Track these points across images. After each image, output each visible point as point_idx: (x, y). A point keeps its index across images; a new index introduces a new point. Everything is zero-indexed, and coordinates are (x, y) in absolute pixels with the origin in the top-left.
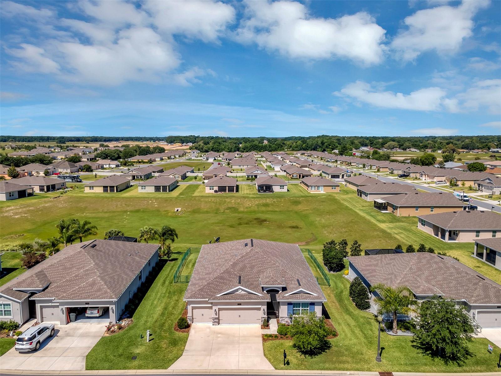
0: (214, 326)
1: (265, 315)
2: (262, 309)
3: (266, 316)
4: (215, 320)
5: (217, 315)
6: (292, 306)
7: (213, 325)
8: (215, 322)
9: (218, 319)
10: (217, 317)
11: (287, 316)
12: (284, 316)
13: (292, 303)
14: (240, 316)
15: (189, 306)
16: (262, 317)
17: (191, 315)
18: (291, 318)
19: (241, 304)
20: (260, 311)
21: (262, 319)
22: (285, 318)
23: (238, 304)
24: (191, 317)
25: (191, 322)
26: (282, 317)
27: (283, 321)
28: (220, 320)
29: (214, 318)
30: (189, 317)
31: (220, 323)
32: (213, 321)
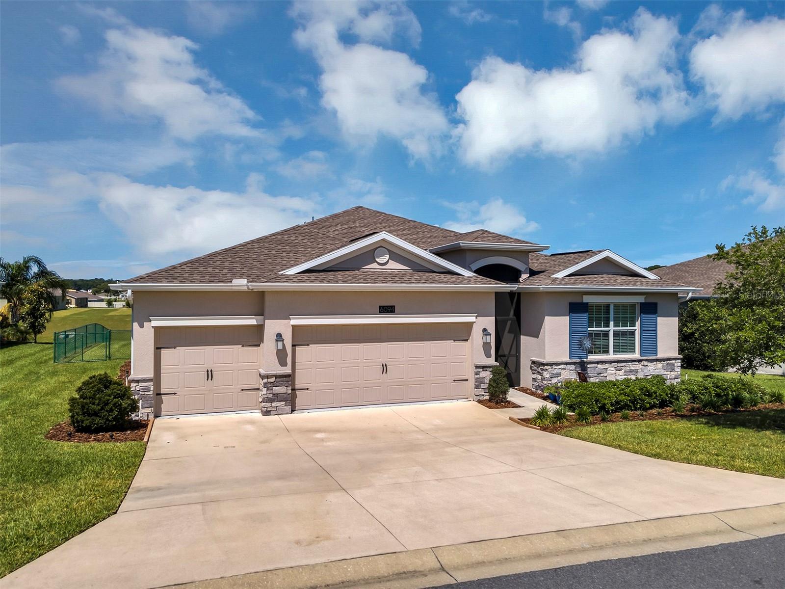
1: (488, 355)
2: (477, 333)
3: (493, 361)
4: (277, 390)
5: (286, 365)
6: (585, 317)
7: (267, 413)
8: (276, 397)
9: (289, 379)
10: (287, 370)
11: (567, 359)
12: (559, 360)
13: (584, 302)
14: (385, 368)
15: (142, 326)
16: (477, 367)
17: (151, 375)
18: (583, 366)
19: (394, 306)
20: (467, 340)
21: (476, 374)
22: (560, 367)
23: (380, 307)
24: (152, 383)
25: (146, 406)
26: (551, 365)
27: (554, 380)
28: (297, 392)
29: (272, 376)
30: (138, 381)
31: (296, 402)
32: (269, 392)
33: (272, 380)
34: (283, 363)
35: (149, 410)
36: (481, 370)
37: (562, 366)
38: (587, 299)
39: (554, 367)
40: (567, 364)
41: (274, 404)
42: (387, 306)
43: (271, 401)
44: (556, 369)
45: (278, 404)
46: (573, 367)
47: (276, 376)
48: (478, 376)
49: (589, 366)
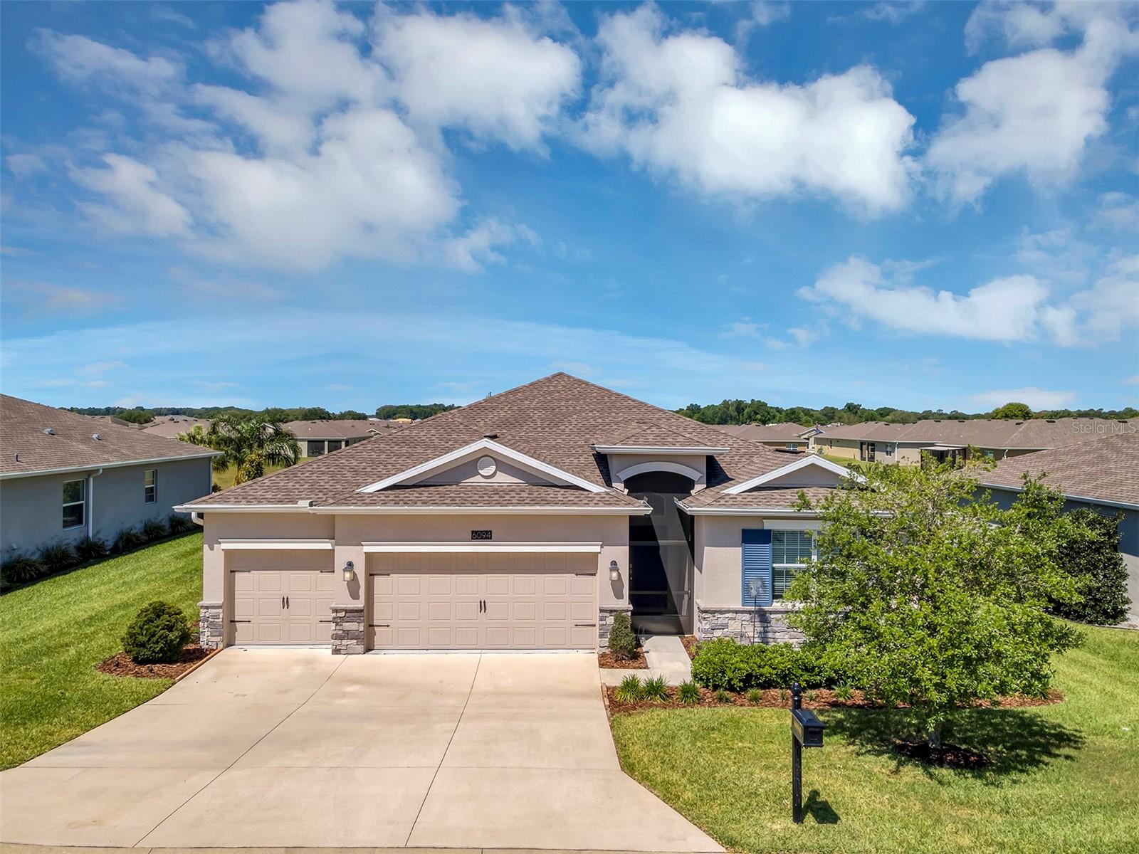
0: (340, 657)
1: (619, 595)
2: (604, 565)
3: (625, 604)
4: (347, 626)
5: (357, 597)
6: (767, 549)
7: (336, 651)
8: (347, 635)
9: (365, 614)
10: (360, 604)
11: (739, 606)
12: (725, 606)
13: (765, 528)
14: (483, 606)
15: (212, 549)
16: (601, 611)
17: (220, 601)
18: (763, 617)
19: (491, 532)
20: (594, 574)
21: (601, 620)
22: (727, 615)
23: (473, 532)
24: (221, 611)
25: (214, 634)
26: (713, 612)
27: (718, 633)
28: (376, 629)
29: (341, 610)
30: (207, 608)
31: (375, 639)
32: (338, 628)
33: (342, 614)
34: (355, 595)
35: (218, 639)
36: (608, 615)
37: (730, 615)
38: (768, 525)
39: (718, 615)
40: (737, 612)
41: (344, 642)
42: (481, 532)
43: (341, 638)
44: (722, 619)
45: (349, 642)
46: (747, 617)
47: (346, 611)
48: (604, 622)
49: (772, 616)
